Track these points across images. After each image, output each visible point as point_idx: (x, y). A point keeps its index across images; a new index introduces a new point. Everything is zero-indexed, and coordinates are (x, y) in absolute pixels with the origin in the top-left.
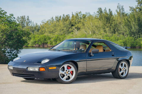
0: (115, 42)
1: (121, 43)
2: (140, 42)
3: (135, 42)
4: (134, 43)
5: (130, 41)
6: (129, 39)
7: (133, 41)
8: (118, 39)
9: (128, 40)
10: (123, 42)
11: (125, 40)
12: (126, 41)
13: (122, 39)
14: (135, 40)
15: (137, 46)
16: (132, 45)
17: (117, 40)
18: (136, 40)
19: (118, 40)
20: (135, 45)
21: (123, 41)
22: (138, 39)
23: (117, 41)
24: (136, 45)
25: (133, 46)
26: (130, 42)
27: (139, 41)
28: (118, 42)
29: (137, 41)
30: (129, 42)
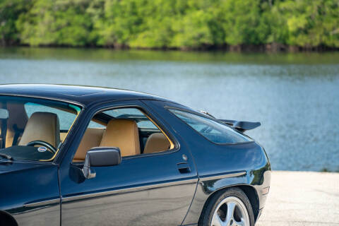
0: (172, 20)
1: (199, 24)
2: (284, 23)
3: (262, 20)
4: (257, 24)
5: (238, 19)
6: (237, 9)
7: (252, 16)
8: (187, 7)
9: (232, 10)
10: (211, 24)
11: (216, 12)
12: (221, 18)
13: (204, 8)
14: (261, 11)
15: (271, 39)
16: (248, 35)
17: (183, 12)
18: (264, 14)
19: (188, 11)
20: (262, 36)
21: (210, 17)
22: (274, 9)
23: (179, 15)
24: (266, 37)
25: (253, 39)
26: (242, 23)
27: (279, 15)
28: (186, 20)
29: (270, 18)
30: (234, 22)
